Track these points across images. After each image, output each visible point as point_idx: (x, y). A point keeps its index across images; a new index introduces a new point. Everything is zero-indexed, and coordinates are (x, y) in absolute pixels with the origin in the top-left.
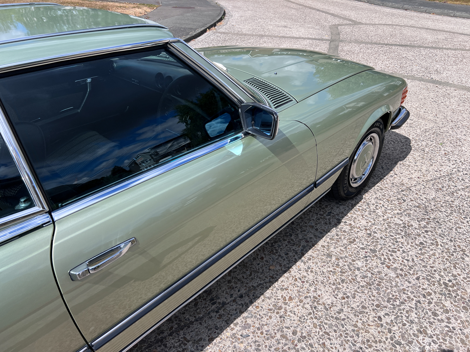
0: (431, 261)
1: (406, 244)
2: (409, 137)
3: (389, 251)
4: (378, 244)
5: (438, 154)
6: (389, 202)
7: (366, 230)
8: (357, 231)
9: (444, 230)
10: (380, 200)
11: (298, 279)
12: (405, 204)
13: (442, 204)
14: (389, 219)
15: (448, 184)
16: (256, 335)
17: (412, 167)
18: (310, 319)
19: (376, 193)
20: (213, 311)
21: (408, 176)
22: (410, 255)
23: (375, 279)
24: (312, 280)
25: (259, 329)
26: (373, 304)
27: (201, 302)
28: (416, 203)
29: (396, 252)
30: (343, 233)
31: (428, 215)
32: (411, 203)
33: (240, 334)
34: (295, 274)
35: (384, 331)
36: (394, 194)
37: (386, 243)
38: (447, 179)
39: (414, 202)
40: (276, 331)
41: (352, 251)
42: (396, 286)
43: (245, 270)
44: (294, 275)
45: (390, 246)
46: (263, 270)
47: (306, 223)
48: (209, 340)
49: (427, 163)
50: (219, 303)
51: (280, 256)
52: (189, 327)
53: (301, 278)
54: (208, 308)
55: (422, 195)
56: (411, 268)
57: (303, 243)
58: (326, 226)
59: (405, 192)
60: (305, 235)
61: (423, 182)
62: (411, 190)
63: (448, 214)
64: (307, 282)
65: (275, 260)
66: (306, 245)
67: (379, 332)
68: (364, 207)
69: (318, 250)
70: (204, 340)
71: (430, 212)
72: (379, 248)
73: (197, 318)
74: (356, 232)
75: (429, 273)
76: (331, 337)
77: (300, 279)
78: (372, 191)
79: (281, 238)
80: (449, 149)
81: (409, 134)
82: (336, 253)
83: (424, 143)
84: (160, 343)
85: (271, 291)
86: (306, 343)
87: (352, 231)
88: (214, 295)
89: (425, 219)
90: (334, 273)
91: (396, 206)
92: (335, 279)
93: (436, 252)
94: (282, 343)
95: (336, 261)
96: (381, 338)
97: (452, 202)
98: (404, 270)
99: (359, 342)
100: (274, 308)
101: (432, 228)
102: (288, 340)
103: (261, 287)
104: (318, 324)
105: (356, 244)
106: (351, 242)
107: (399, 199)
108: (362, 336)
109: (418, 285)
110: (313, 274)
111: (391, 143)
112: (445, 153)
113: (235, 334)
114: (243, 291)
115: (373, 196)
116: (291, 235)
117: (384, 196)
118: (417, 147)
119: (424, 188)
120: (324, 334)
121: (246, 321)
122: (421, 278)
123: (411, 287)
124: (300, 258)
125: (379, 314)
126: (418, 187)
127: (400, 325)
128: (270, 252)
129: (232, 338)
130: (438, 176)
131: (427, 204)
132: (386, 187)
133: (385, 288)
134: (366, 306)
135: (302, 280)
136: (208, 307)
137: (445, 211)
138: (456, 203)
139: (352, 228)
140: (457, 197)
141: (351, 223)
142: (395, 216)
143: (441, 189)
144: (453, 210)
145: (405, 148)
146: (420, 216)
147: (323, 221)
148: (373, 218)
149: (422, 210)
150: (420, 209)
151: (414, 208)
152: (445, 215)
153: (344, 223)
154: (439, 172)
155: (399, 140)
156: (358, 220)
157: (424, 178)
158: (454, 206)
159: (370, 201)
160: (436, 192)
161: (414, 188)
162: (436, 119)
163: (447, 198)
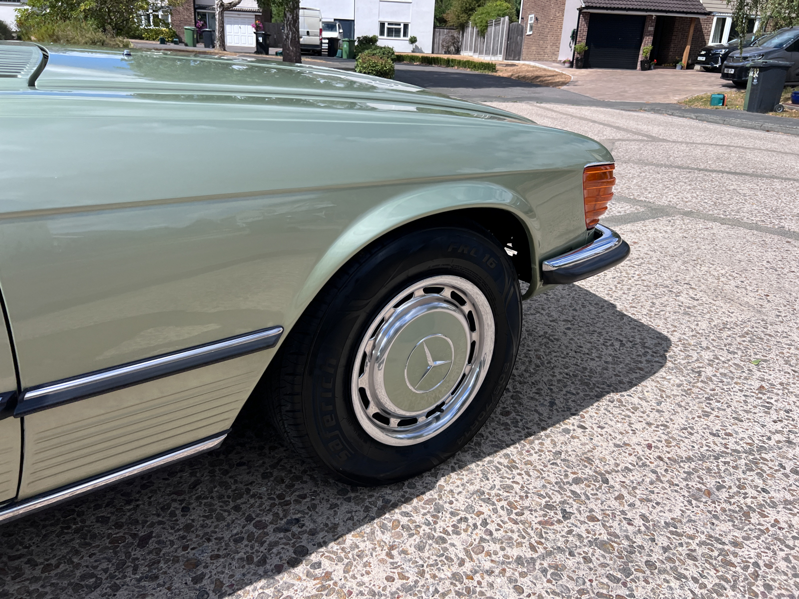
2: (669, 336)
5: (737, 388)
6: (509, 513)
10: (488, 501)
12: (563, 528)
13: (694, 546)
15: (739, 480)
17: (643, 412)
19: (485, 477)
21: (620, 437)
28: (603, 531)
31: (625, 584)
32: (583, 528)
36: (544, 486)
38: (743, 462)
39: (598, 527)
47: (186, 548)
49: (695, 408)
55: (638, 503)
59: (583, 486)
61: (658, 462)
62: (607, 481)
63: (704, 591)
68: (419, 519)
71: (640, 575)
78: (476, 467)
80: (776, 377)
81: (673, 329)
83: (707, 355)
91: (529, 530)
97: (735, 544)
107: (551, 508)
111: (612, 345)
112: (762, 387)
115: (472, 484)
117: (508, 488)
118: (683, 362)
119: (651, 483)
126: (636, 476)
130: (717, 449)
131: (639, 540)
132: (528, 463)
137: (696, 575)
138: (749, 551)
139: (324, 590)
140: (759, 529)
141: (331, 573)
142: (504, 570)
143: (709, 493)
144: (729, 577)
145: (646, 361)
146: (594, 584)
147: (248, 549)
148: (421, 562)
149: (611, 559)
150: (607, 555)
151: (586, 549)
152: (692, 592)
153: (308, 567)
154: (723, 439)
155: (639, 340)
156: (365, 566)
157: (668, 449)
158: (739, 561)
159: (451, 499)
160: (690, 502)
161: (620, 478)
162: (765, 303)
163: (720, 528)
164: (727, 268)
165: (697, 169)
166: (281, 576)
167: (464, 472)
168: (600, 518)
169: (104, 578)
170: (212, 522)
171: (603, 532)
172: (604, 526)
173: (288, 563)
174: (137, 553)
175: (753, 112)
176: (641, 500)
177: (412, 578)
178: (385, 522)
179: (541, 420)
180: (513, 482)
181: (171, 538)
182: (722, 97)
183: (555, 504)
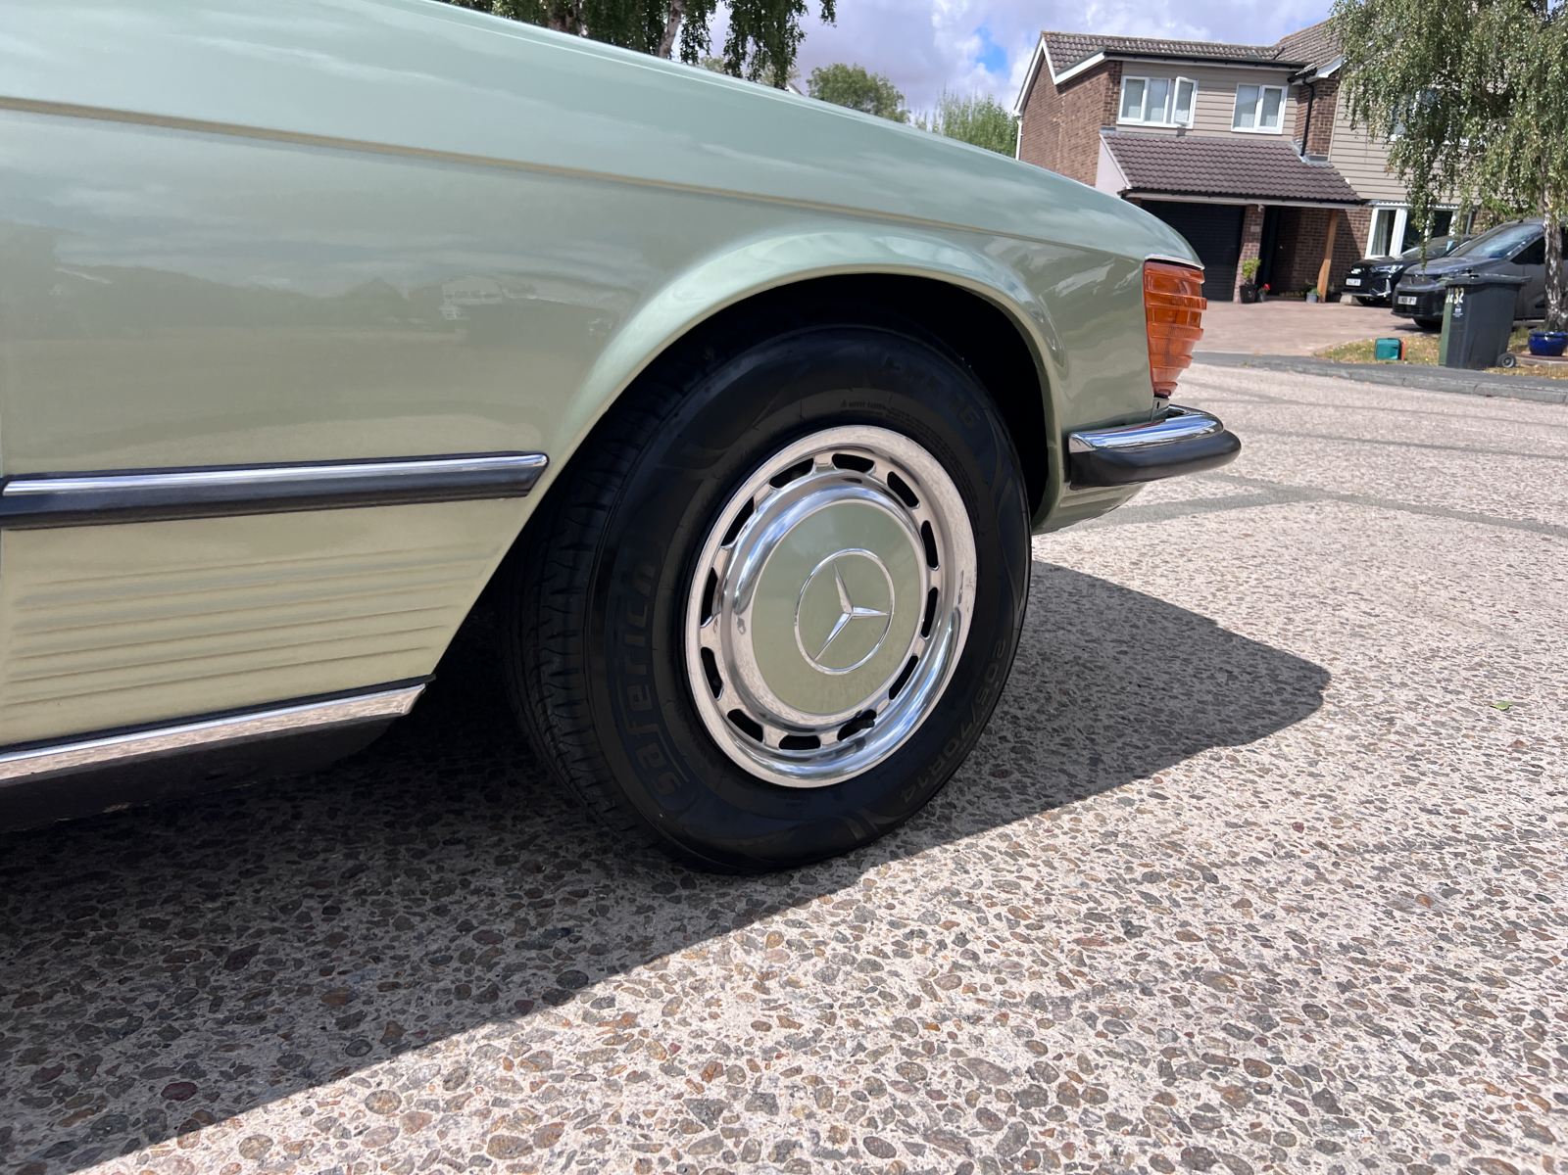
2: (1325, 666)
6: (1012, 925)
7: (712, 1073)
8: (632, 1076)
10: (967, 905)
12: (1126, 950)
13: (1404, 983)
14: (948, 1027)
15: (1488, 881)
17: (1282, 776)
19: (960, 869)
21: (1237, 811)
28: (1210, 956)
31: (1262, 1042)
32: (1169, 950)
36: (1084, 885)
38: (1493, 854)
39: (1200, 950)
47: (328, 972)
49: (1388, 771)
55: (1280, 914)
57: (137, 1098)
58: (436, 1011)
59: (1163, 885)
60: (218, 1049)
61: (1318, 851)
62: (1214, 879)
63: (1433, 1056)
68: (824, 932)
71: (1295, 1028)
74: (621, 1077)
78: (942, 855)
80: (1545, 729)
81: (1332, 656)
87: (595, 1069)
91: (1056, 953)
97: (1491, 981)
101: (1261, 1136)
106: (506, 1148)
107: (1101, 918)
111: (1212, 677)
112: (1518, 742)
115: (934, 879)
117: (1010, 887)
118: (1357, 704)
119: (1307, 883)
130: (1437, 833)
131: (1286, 972)
132: (1047, 848)
137: (1415, 1031)
138: (1523, 992)
139: (619, 1043)
140: (1539, 959)
141: (636, 1015)
142: (1005, 1016)
143: (1428, 901)
144: (1484, 1034)
145: (1282, 701)
146: (1197, 1039)
147: (461, 975)
148: (827, 1000)
149: (1230, 1001)
150: (1220, 994)
151: (1177, 984)
152: (1406, 1057)
153: (587, 1005)
154: (1448, 818)
155: (1264, 672)
156: (708, 1004)
157: (1336, 832)
158: (1501, 1007)
159: (890, 901)
160: (1390, 914)
161: (1241, 873)
162: (1511, 623)
163: (1455, 955)
164: (1430, 573)
165: (1359, 440)
166: (528, 1018)
167: (916, 861)
168: (1204, 936)
169: (146, 1018)
170: (387, 932)
171: (1210, 958)
172: (1212, 948)
173: (544, 998)
174: (225, 979)
175: (1457, 367)
176: (1288, 910)
177: (808, 1024)
178: (753, 935)
179: (1074, 785)
180: (1018, 877)
181: (299, 956)
182: (1396, 343)
183: (1107, 913)
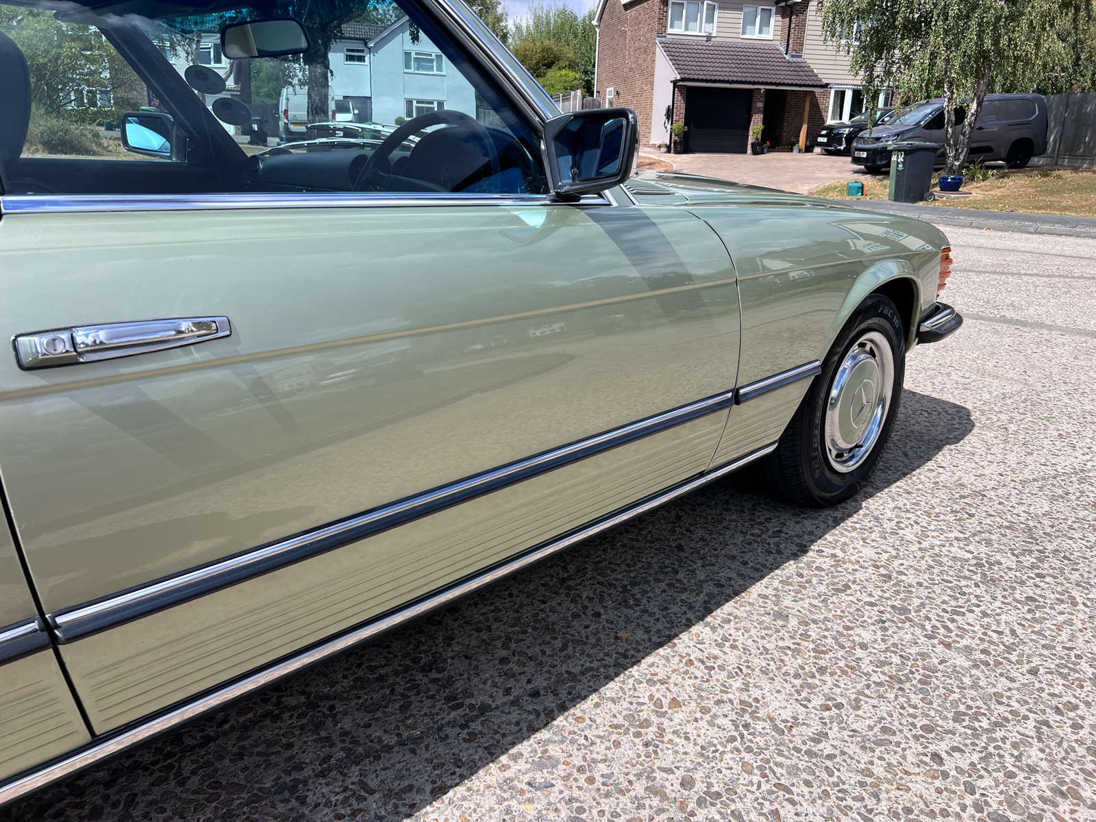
0: (1064, 636)
1: (988, 598)
2: (964, 405)
3: (945, 611)
4: (913, 595)
5: (1042, 436)
6: (930, 517)
7: (877, 567)
8: (853, 570)
9: (1086, 575)
10: (908, 512)
11: (695, 662)
12: (974, 521)
13: (1070, 524)
14: (937, 548)
16: (574, 785)
17: (981, 455)
18: (732, 752)
19: (894, 500)
20: (452, 724)
21: (974, 471)
22: (1003, 622)
23: (914, 670)
24: (736, 665)
25: (581, 770)
26: (914, 725)
27: (421, 702)
29: (964, 614)
30: (817, 572)
31: (1037, 544)
32: (988, 520)
33: (526, 781)
34: (689, 650)
35: (954, 788)
36: (942, 501)
37: (933, 595)
38: (1074, 479)
39: (998, 519)
40: (631, 777)
41: (843, 609)
42: (975, 686)
43: (548, 638)
44: (686, 652)
45: (944, 602)
46: (599, 640)
47: (716, 550)
48: (432, 792)
49: (1019, 450)
50: (472, 707)
51: (645, 611)
52: (378, 758)
53: (705, 659)
54: (439, 717)
56: (1009, 649)
57: (709, 588)
58: (768, 558)
59: (969, 499)
60: (713, 574)
61: (1013, 483)
62: (985, 496)
64: (722, 668)
65: (632, 619)
66: (716, 592)
67: (939, 791)
68: (868, 524)
69: (749, 603)
70: (419, 791)
71: (1045, 539)
72: (915, 605)
73: (404, 737)
74: (850, 570)
75: (1063, 661)
76: (796, 798)
77: (703, 662)
78: (883, 496)
79: (650, 575)
80: (1068, 428)
81: (963, 400)
82: (798, 611)
83: (1004, 417)
84: (287, 794)
85: (619, 684)
86: (723, 810)
87: (839, 569)
88: (457, 689)
89: (1031, 552)
90: (797, 652)
91: (951, 524)
92: (800, 666)
93: (1074, 617)
94: (651, 807)
95: (799, 628)
96: (947, 804)
98: (993, 653)
99: (880, 813)
100: (627, 724)
101: (1055, 568)
102: (668, 799)
103: (593, 676)
104: (755, 765)
105: (852, 595)
106: (838, 590)
107: (957, 512)
108: (889, 799)
109: (1037, 685)
110: (739, 653)
112: (1061, 434)
113: (511, 780)
114: (540, 682)
115: (888, 504)
116: (677, 572)
117: (917, 504)
118: (988, 422)
119: (1018, 494)
120: (774, 789)
121: (546, 751)
122: (1042, 671)
123: (1018, 689)
124: (702, 618)
125: (932, 748)
126: (1003, 491)
127: (1001, 776)
128: (620, 604)
129: (501, 788)
130: (1051, 473)
131: (1031, 523)
132: (918, 490)
133: (942, 691)
134: (894, 728)
135: (708, 664)
136: (437, 714)
137: (1081, 537)
139: (839, 562)
141: (834, 554)
142: (952, 544)
143: (1062, 497)
145: (958, 423)
146: (1017, 545)
147: (762, 547)
148: (891, 544)
149: (1019, 534)
150: (1014, 532)
151: (998, 530)
153: (815, 552)
154: (1052, 467)
155: (941, 410)
156: (854, 549)
157: (1016, 476)
159: (880, 512)
160: (1052, 502)
161: (993, 493)
162: (1027, 378)
163: (1082, 514)
166: (801, 558)
167: (876, 498)
168: (996, 515)
169: (676, 567)
170: (718, 536)
171: (1003, 521)
172: (1001, 518)
173: (799, 552)
174: (683, 554)
177: (892, 551)
178: (845, 527)
180: (916, 501)
181: (698, 546)
182: (858, 185)
